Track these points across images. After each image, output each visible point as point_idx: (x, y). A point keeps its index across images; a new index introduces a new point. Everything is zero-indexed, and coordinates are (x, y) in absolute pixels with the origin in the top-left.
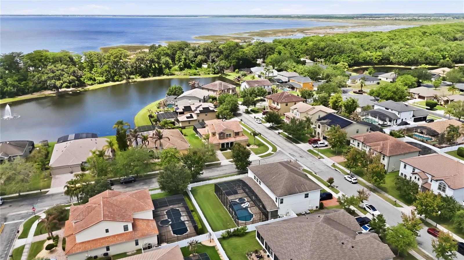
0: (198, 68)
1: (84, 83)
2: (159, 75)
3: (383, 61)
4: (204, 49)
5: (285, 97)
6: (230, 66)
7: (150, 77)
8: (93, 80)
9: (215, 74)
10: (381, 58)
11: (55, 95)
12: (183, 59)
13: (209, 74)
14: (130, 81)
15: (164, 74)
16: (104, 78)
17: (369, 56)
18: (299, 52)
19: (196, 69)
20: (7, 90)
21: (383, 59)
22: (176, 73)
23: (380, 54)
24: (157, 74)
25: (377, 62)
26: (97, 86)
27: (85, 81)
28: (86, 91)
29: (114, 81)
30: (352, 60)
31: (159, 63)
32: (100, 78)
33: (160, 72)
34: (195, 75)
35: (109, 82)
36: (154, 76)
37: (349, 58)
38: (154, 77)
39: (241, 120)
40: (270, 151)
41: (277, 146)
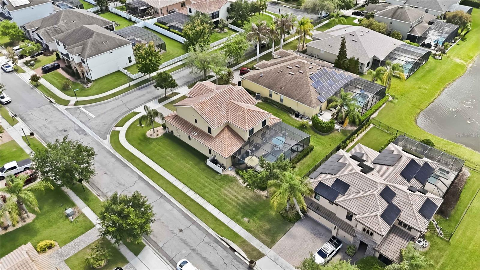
40: (123, 130)
41: (109, 152)
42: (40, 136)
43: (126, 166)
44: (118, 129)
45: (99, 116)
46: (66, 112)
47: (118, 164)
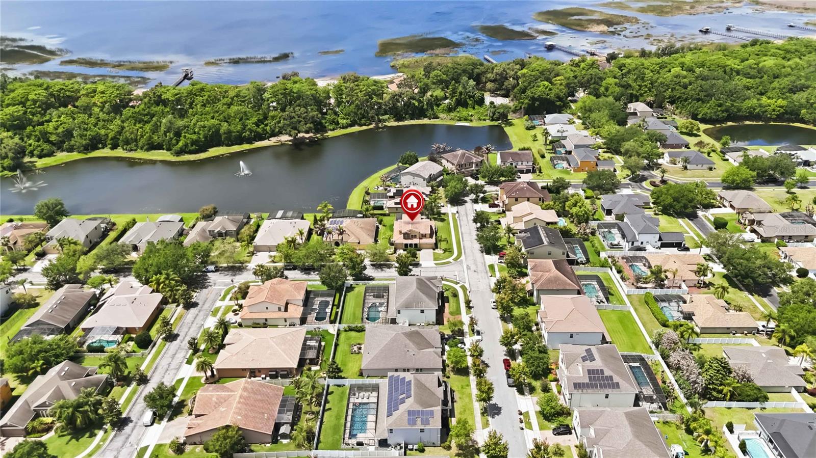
0: (476, 107)
1: (325, 127)
2: (418, 118)
3: (786, 116)
4: (497, 74)
5: (518, 190)
6: (521, 108)
7: (406, 120)
8: (335, 124)
9: (492, 120)
10: (782, 110)
11: (290, 143)
12: (458, 94)
13: (484, 120)
14: (380, 125)
15: (425, 116)
16: (349, 121)
17: (760, 106)
18: (646, 86)
19: (474, 108)
20: (245, 136)
21: (786, 112)
22: (441, 115)
23: (784, 103)
24: (416, 116)
25: (774, 116)
26: (339, 132)
27: (327, 125)
28: (325, 139)
29: (361, 125)
30: (723, 112)
31: (419, 101)
32: (345, 121)
33: (420, 113)
34: (466, 120)
35: (354, 126)
36: (411, 119)
37: (719, 109)
38: (412, 121)
39: (457, 212)
40: (450, 259)
41: (465, 254)
42: (487, 275)
43: (464, 247)
44: (452, 261)
45: (453, 271)
46: (467, 282)
47: (466, 248)
